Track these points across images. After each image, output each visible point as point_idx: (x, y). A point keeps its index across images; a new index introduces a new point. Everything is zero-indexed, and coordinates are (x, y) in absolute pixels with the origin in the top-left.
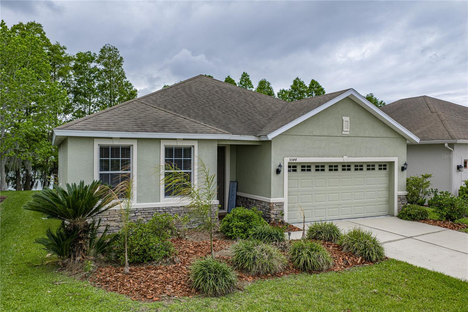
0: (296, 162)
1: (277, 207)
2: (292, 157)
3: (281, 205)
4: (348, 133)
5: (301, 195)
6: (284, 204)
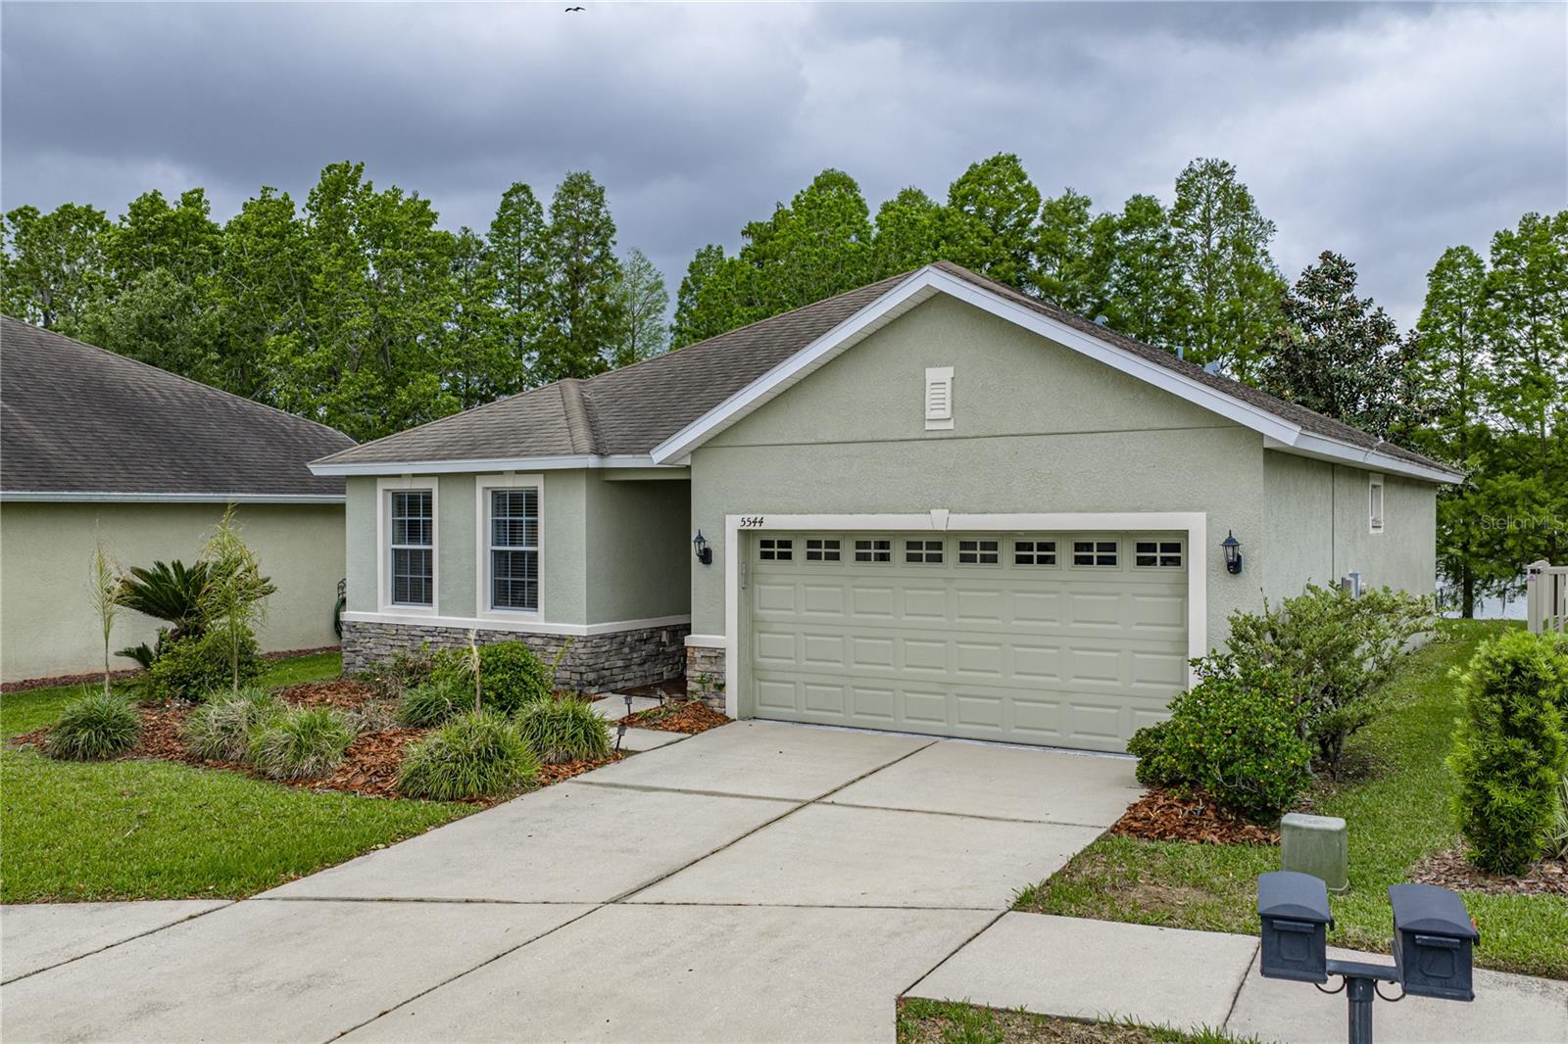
0: (761, 528)
1: (704, 660)
2: (752, 513)
3: (718, 656)
4: (950, 425)
5: (806, 634)
6: (724, 654)
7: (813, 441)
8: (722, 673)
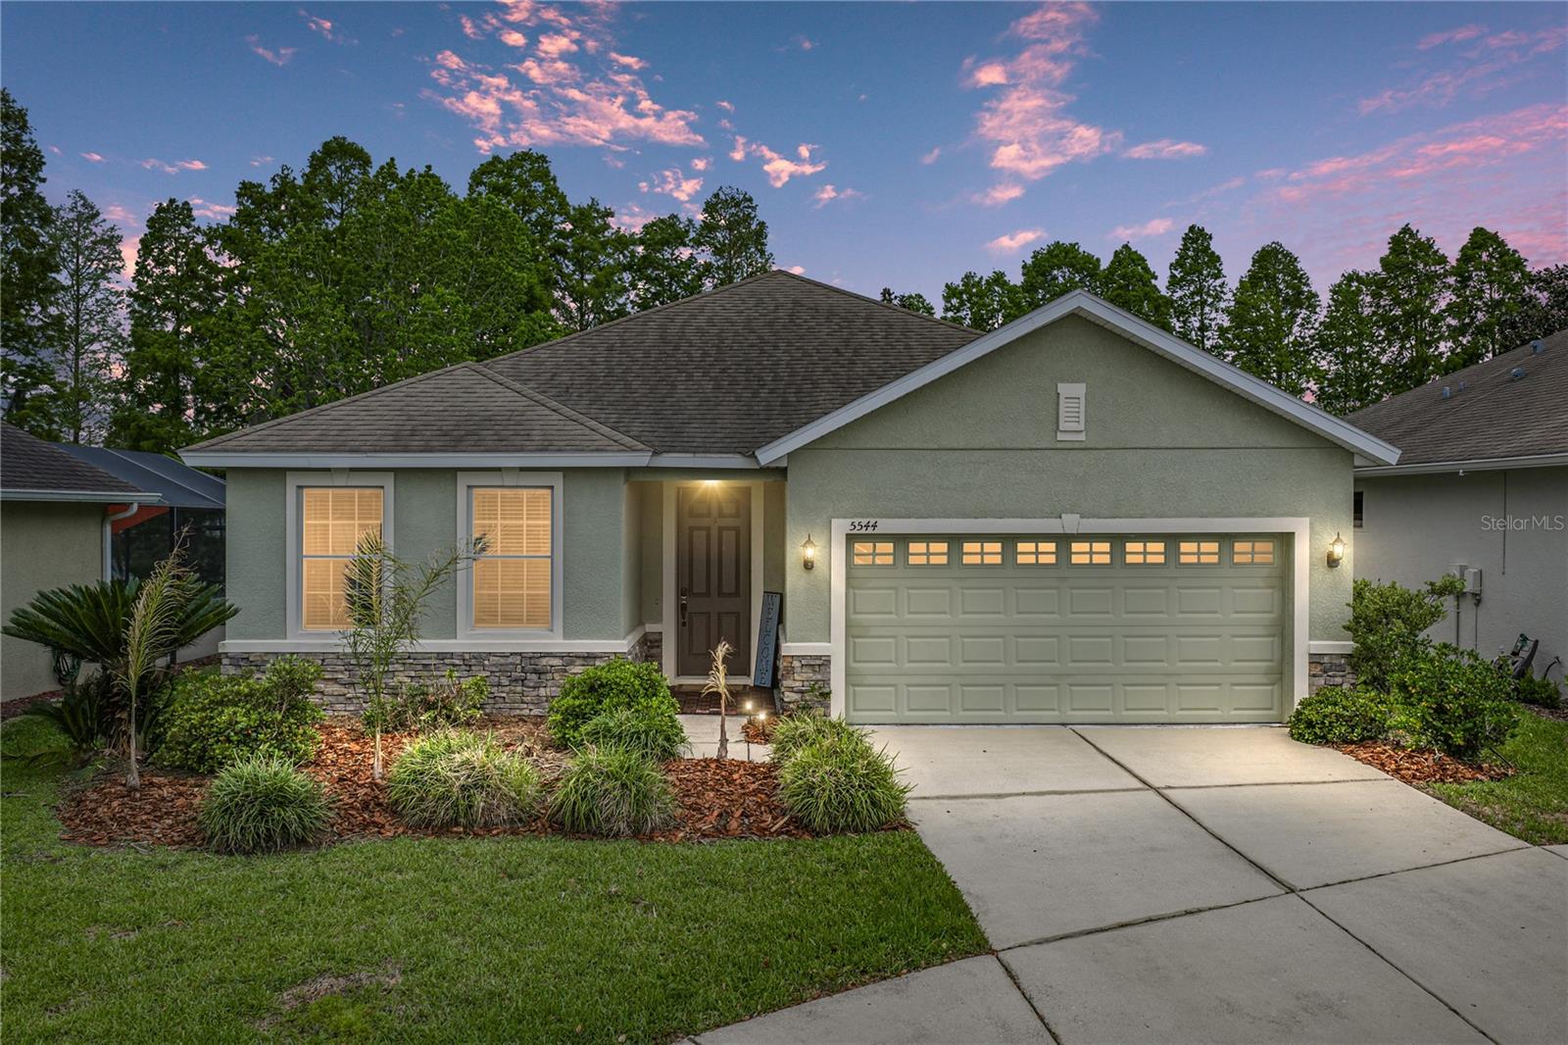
0: (875, 532)
1: (805, 669)
2: (863, 517)
3: (822, 664)
4: (1082, 437)
5: (908, 637)
6: (829, 661)
7: (936, 446)
8: (827, 682)
